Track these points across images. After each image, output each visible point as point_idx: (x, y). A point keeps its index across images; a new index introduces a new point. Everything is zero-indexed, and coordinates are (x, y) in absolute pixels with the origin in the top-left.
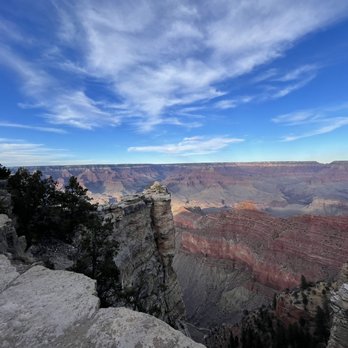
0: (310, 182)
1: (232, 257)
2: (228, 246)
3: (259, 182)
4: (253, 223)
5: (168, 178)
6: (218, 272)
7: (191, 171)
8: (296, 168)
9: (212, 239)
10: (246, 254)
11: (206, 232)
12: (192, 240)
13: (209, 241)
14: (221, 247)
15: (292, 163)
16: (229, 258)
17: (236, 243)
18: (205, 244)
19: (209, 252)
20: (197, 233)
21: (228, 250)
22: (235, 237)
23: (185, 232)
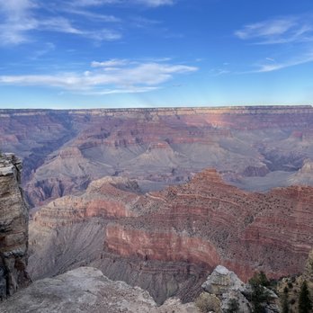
0: (301, 137)
1: (186, 257)
2: (179, 240)
3: (229, 138)
4: (216, 202)
5: (81, 135)
6: (165, 281)
7: (121, 121)
8: (282, 116)
9: (156, 231)
10: (206, 251)
11: (146, 220)
12: (124, 236)
13: (150, 236)
14: (168, 243)
15: (277, 108)
16: (182, 259)
17: (192, 234)
18: (145, 240)
19: (150, 252)
20: (132, 224)
21: (179, 247)
22: (190, 226)
23: (111, 224)
